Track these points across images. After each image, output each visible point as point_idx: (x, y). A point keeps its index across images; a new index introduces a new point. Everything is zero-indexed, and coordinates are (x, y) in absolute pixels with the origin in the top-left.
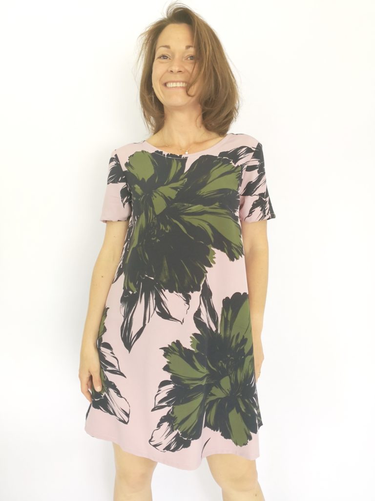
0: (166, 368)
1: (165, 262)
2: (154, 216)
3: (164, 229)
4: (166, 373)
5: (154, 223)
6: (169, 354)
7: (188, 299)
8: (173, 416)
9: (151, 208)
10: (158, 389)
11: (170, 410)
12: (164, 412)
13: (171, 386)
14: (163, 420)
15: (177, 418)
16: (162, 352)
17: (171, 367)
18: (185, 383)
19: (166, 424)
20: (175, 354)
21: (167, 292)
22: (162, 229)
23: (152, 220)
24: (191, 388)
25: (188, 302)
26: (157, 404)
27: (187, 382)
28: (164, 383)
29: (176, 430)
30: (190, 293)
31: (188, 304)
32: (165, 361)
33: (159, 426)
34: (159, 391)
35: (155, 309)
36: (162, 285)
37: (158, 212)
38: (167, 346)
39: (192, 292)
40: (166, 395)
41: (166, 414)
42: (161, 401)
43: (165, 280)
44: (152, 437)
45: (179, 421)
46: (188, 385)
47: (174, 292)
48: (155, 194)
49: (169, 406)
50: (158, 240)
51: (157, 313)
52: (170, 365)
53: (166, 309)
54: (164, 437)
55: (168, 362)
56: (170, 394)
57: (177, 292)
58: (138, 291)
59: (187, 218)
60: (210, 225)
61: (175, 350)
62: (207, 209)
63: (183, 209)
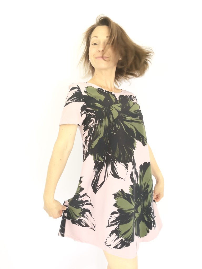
0: (115, 205)
1: (118, 146)
2: (113, 120)
4: (115, 207)
5: (113, 123)
6: (117, 197)
7: (127, 166)
8: (119, 230)
9: (111, 115)
10: (110, 216)
11: (117, 227)
12: (114, 228)
13: (118, 215)
14: (112, 232)
15: (121, 231)
16: (113, 196)
17: (118, 204)
18: (127, 212)
19: (114, 234)
20: (120, 197)
21: (117, 163)
23: (112, 122)
24: (130, 214)
25: (127, 168)
26: (109, 223)
27: (128, 212)
28: (113, 213)
29: (121, 237)
30: (128, 163)
31: (127, 169)
32: (114, 201)
33: (110, 235)
34: (111, 217)
35: (111, 172)
36: (115, 159)
37: (115, 117)
38: (116, 193)
39: (129, 163)
40: (115, 219)
41: (114, 229)
42: (112, 222)
43: (117, 156)
44: (106, 241)
45: (122, 233)
47: (121, 163)
49: (117, 225)
50: (115, 133)
51: (112, 174)
52: (117, 203)
53: (116, 173)
54: (113, 241)
55: (116, 202)
56: (117, 219)
57: (122, 163)
58: (104, 161)
59: (125, 123)
60: (135, 128)
61: (120, 195)
62: (134, 119)
63: (125, 117)
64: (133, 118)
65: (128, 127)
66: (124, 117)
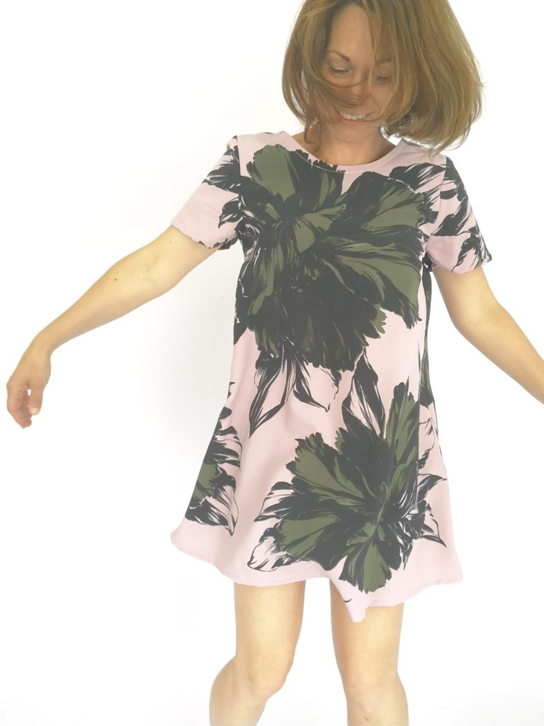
0: (291, 466)
2: (296, 254)
3: (309, 274)
4: (288, 472)
5: (295, 264)
6: (302, 449)
7: (337, 379)
8: (281, 533)
9: (292, 242)
10: (269, 491)
11: (277, 524)
12: (270, 523)
13: (290, 492)
14: (268, 533)
15: (285, 537)
16: (297, 444)
17: (298, 466)
18: (313, 491)
19: (271, 539)
20: (310, 451)
21: (310, 366)
22: (307, 275)
23: (293, 259)
24: (321, 500)
25: (337, 384)
26: (263, 511)
27: (316, 491)
28: (280, 486)
29: (283, 551)
30: (341, 372)
31: (338, 387)
32: (292, 457)
33: (262, 540)
34: (271, 493)
35: (293, 386)
36: (303, 356)
37: (302, 249)
38: (305, 439)
39: (344, 371)
40: (278, 503)
41: (273, 527)
42: (268, 510)
45: (288, 541)
46: (317, 496)
47: (320, 366)
48: (299, 222)
49: (278, 518)
51: (294, 392)
52: (297, 463)
53: (306, 389)
55: (296, 458)
56: (284, 502)
57: (323, 367)
58: (280, 354)
59: (345, 260)
60: (380, 274)
61: (311, 445)
62: (377, 250)
63: (340, 246)
64: (375, 245)
65: (357, 273)
66: (339, 244)
